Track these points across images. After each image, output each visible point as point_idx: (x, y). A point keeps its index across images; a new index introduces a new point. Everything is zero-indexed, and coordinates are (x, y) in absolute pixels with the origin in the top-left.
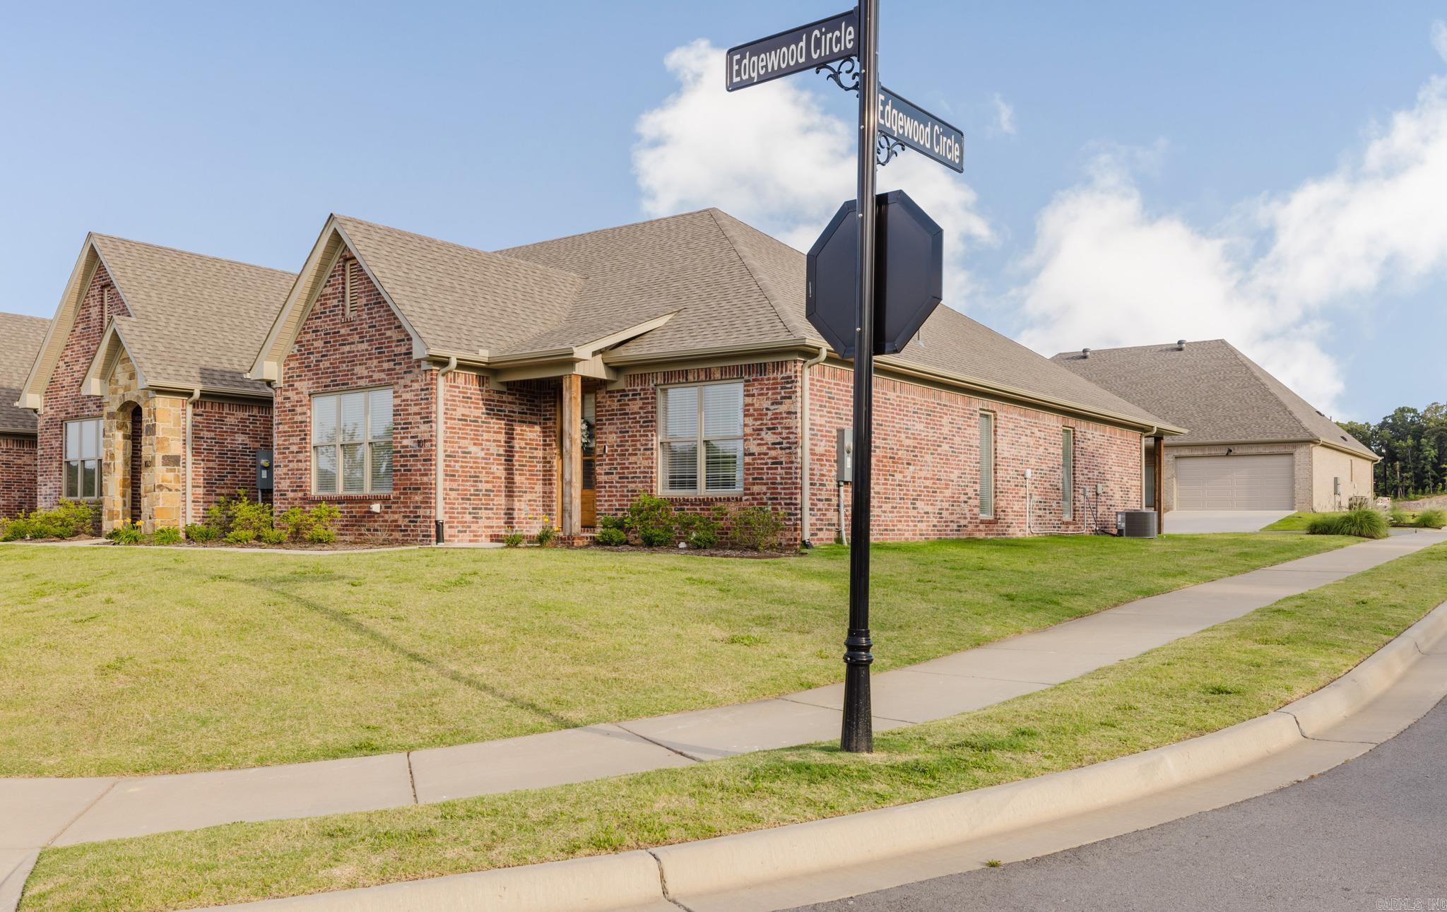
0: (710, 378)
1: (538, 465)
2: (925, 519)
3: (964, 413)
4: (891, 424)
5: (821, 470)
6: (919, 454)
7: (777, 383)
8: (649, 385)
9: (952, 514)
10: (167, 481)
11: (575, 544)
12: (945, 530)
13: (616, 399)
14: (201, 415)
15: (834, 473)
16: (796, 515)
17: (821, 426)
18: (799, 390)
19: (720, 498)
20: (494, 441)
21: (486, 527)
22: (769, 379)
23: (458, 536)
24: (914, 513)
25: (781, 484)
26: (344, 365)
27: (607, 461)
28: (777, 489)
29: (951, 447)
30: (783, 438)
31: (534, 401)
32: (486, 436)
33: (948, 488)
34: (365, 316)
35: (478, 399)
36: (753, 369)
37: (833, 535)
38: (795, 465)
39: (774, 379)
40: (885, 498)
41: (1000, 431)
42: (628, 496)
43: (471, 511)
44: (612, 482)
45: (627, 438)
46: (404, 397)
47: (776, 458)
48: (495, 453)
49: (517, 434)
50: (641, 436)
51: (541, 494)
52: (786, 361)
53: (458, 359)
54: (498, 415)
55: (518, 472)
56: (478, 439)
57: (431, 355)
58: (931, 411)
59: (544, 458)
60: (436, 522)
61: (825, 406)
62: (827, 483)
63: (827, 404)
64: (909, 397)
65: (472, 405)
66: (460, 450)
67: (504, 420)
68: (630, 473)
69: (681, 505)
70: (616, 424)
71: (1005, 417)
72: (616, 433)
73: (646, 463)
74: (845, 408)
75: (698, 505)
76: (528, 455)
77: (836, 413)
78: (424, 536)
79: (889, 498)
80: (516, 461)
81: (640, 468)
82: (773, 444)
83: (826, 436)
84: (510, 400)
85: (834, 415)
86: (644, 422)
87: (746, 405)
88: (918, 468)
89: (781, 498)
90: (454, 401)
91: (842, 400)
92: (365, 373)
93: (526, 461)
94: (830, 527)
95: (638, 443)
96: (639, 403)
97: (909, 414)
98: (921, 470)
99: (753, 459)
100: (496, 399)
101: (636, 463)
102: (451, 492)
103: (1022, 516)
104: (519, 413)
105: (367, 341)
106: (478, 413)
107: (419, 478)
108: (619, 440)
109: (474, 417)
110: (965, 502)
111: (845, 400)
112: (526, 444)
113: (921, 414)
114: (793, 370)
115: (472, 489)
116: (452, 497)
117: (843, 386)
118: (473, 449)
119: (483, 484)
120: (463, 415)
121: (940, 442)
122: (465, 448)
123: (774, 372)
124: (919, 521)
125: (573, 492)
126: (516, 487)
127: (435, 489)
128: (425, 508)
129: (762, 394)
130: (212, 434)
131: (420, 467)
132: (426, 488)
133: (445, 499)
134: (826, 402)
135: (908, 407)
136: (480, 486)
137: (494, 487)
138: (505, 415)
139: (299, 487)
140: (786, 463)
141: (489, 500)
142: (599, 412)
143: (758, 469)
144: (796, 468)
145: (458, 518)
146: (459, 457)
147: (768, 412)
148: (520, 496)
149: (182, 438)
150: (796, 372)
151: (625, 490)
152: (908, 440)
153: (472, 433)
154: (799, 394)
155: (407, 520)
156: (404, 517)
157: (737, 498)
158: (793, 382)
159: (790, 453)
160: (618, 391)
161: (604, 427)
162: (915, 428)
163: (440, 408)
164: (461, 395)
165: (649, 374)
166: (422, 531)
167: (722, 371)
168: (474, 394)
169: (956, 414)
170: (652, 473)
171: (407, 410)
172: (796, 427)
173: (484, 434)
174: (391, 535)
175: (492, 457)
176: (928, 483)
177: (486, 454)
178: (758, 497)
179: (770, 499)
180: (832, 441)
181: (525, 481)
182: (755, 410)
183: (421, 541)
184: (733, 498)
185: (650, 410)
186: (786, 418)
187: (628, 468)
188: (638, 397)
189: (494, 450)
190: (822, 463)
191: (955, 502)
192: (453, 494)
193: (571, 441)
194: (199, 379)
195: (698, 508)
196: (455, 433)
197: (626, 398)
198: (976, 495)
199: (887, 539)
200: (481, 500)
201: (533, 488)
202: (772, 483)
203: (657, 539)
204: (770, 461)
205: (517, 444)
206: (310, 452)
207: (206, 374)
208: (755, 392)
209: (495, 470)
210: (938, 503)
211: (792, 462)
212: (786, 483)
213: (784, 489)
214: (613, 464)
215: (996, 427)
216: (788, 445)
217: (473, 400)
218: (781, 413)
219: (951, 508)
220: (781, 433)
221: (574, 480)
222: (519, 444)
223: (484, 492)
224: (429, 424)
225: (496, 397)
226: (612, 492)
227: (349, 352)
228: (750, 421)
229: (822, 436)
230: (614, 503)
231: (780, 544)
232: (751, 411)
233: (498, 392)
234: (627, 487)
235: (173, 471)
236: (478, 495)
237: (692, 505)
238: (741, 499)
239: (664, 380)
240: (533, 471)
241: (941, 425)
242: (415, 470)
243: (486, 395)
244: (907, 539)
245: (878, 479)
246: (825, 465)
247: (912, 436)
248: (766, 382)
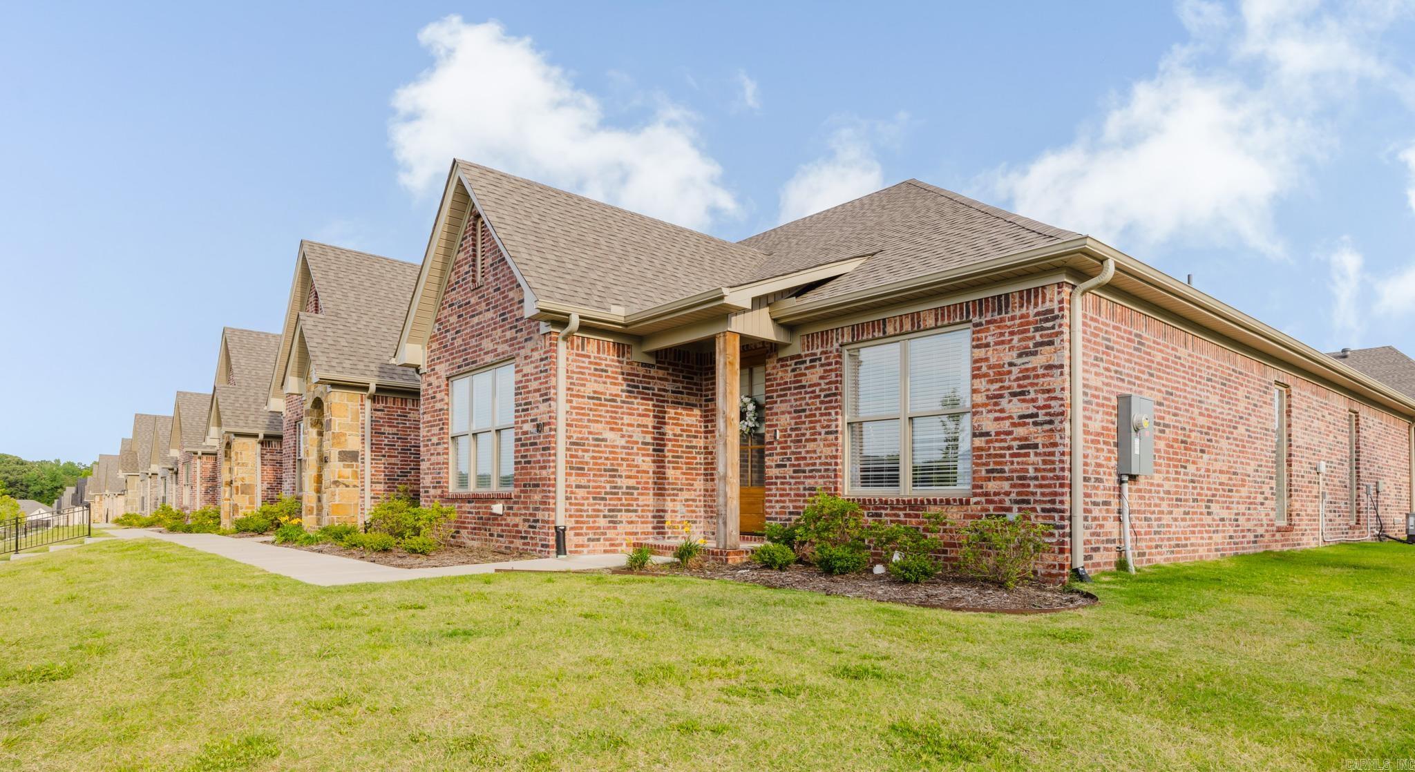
0: (919, 326)
1: (698, 456)
2: (1220, 528)
3: (1260, 385)
4: (1182, 394)
5: (1097, 457)
6: (1214, 438)
7: (1028, 323)
8: (832, 345)
9: (1249, 520)
10: (343, 477)
11: (730, 562)
12: (1242, 543)
13: (789, 369)
14: (383, 411)
15: (1114, 463)
16: (1063, 527)
17: (1096, 389)
18: (1066, 329)
19: (935, 500)
20: (639, 426)
21: (626, 533)
22: (1013, 318)
23: (588, 546)
24: (1207, 520)
25: (1036, 478)
26: (473, 340)
27: (779, 450)
28: (1029, 486)
29: (1247, 430)
30: (1039, 408)
31: (692, 379)
32: (627, 419)
33: (1244, 486)
34: (491, 279)
35: (616, 373)
36: (987, 307)
37: (1113, 557)
38: (1061, 448)
39: (1022, 317)
40: (1177, 500)
41: (1295, 412)
42: (804, 495)
43: (606, 513)
44: (785, 478)
45: (803, 419)
46: (525, 372)
47: (1026, 439)
48: (640, 441)
49: (670, 418)
50: (821, 415)
51: (702, 493)
52: (1043, 287)
53: (581, 317)
54: (643, 393)
55: (671, 465)
56: (616, 423)
57: (542, 310)
58: (1226, 379)
59: (706, 448)
60: (556, 528)
61: (1102, 360)
62: (1105, 477)
63: (1105, 357)
64: (1203, 357)
65: (608, 381)
66: (591, 437)
67: (652, 400)
68: (808, 465)
69: (877, 508)
70: (790, 401)
71: (1299, 394)
72: (789, 413)
73: (829, 451)
74: (1127, 364)
75: (900, 509)
76: (685, 444)
77: (1116, 372)
78: (543, 546)
79: (1180, 500)
80: (669, 451)
81: (820, 458)
82: (1021, 417)
83: (1103, 405)
84: (661, 376)
85: (1113, 374)
86: (825, 396)
87: (976, 361)
88: (1213, 457)
89: (1036, 501)
90: (582, 373)
91: (1123, 352)
92: (491, 346)
93: (682, 452)
94: (1109, 546)
95: (818, 425)
96: (819, 371)
97: (1203, 381)
98: (1216, 460)
99: (987, 442)
100: (641, 373)
101: (815, 452)
102: (577, 490)
103: (1315, 520)
104: (673, 392)
105: (493, 308)
106: (616, 390)
107: (538, 472)
108: (793, 422)
109: (611, 395)
110: (1262, 504)
111: (1128, 353)
112: (682, 430)
113: (1215, 382)
114: (1056, 298)
115: (608, 486)
116: (579, 496)
117: (1125, 331)
118: (609, 435)
119: (623, 479)
120: (595, 392)
121: (1236, 422)
122: (597, 434)
123: (1022, 306)
124: (1214, 532)
125: (728, 490)
126: (669, 484)
127: (554, 486)
128: (543, 510)
129: (1003, 342)
130: (395, 430)
131: (539, 458)
132: (544, 485)
133: (567, 498)
134: (1103, 353)
135: (1201, 371)
136: (619, 482)
137: (638, 483)
138: (653, 394)
139: (438, 484)
140: (1044, 445)
141: (632, 500)
142: (769, 386)
143: (996, 456)
144: (1063, 454)
145: (588, 522)
146: (589, 445)
147: (1013, 369)
148: (674, 495)
149: (360, 433)
150: (1061, 302)
151: (801, 487)
152: (1201, 418)
153: (608, 415)
154: (1066, 337)
155: (527, 524)
156: (525, 520)
157: (961, 500)
158: (1056, 318)
159: (1051, 430)
160: (792, 358)
161: (775, 405)
162: (1209, 401)
163: (562, 382)
164: (593, 367)
165: (832, 330)
166: (541, 540)
167: (936, 315)
168: (610, 366)
169: (1252, 385)
170: (836, 464)
171: (527, 387)
172: (1063, 389)
173: (625, 417)
174: (512, 542)
175: (635, 446)
176: (1224, 478)
177: (627, 442)
178: (996, 498)
179: (1016, 502)
180: (1111, 414)
181: (681, 476)
182: (989, 367)
183: (540, 551)
184: (955, 500)
185: (834, 379)
186: (1044, 376)
187: (805, 458)
188: (817, 363)
189: (638, 436)
190: (1099, 446)
191: (1251, 503)
192: (581, 493)
193: (726, 421)
194: (377, 373)
195: (901, 513)
196: (583, 414)
197: (803, 366)
198: (1272, 494)
199: (1179, 559)
200: (620, 499)
201: (692, 485)
202: (1020, 478)
203: (839, 563)
204: (1015, 444)
205: (669, 430)
206: (447, 443)
207: (384, 369)
208: (991, 340)
209: (640, 462)
210: (1234, 506)
211: (1055, 445)
212: (1044, 478)
213: (1041, 486)
214: (786, 454)
215: (1290, 406)
216: (1048, 418)
217: (609, 374)
218: (1034, 369)
219: (1247, 512)
220: (1034, 400)
221: (730, 474)
222: (673, 430)
223: (624, 490)
224: (547, 403)
225: (641, 371)
226: (784, 490)
227: (478, 324)
228: (982, 384)
229: (1098, 405)
230: (787, 504)
231: (1035, 572)
232: (984, 369)
233: (644, 365)
234: (803, 483)
235: (352, 466)
236: (616, 494)
237: (893, 509)
238: (968, 502)
239: (853, 338)
240: (692, 464)
241: (1236, 400)
242: (535, 462)
243: (627, 369)
244: (1201, 557)
245: (1168, 472)
246: (1103, 450)
247: (1206, 413)
248: (1008, 323)
